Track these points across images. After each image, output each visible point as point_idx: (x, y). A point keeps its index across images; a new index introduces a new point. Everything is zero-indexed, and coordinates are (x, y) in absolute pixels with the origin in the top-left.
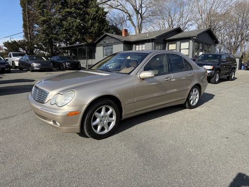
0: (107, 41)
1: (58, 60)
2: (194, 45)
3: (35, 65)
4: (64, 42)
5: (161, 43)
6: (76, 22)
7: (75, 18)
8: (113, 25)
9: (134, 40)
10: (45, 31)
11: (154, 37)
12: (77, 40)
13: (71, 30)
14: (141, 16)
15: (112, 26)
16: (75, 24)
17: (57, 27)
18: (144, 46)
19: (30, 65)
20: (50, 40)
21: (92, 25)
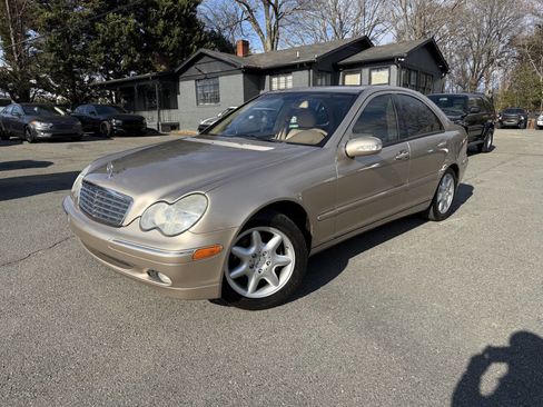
0: (204, 67)
1: (93, 113)
2: (399, 76)
3: (39, 126)
4: (101, 71)
5: (328, 72)
6: (127, 24)
7: (125, 14)
8: (213, 31)
9: (268, 66)
10: (53, 45)
11: (313, 57)
12: (131, 66)
13: (117, 44)
14: (276, 9)
15: (210, 35)
16: (125, 29)
17: (84, 36)
18: (290, 77)
19: (26, 127)
20: (69, 66)
21: (166, 31)
